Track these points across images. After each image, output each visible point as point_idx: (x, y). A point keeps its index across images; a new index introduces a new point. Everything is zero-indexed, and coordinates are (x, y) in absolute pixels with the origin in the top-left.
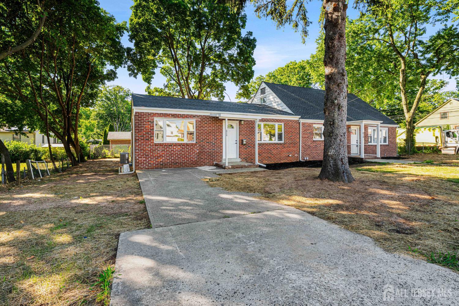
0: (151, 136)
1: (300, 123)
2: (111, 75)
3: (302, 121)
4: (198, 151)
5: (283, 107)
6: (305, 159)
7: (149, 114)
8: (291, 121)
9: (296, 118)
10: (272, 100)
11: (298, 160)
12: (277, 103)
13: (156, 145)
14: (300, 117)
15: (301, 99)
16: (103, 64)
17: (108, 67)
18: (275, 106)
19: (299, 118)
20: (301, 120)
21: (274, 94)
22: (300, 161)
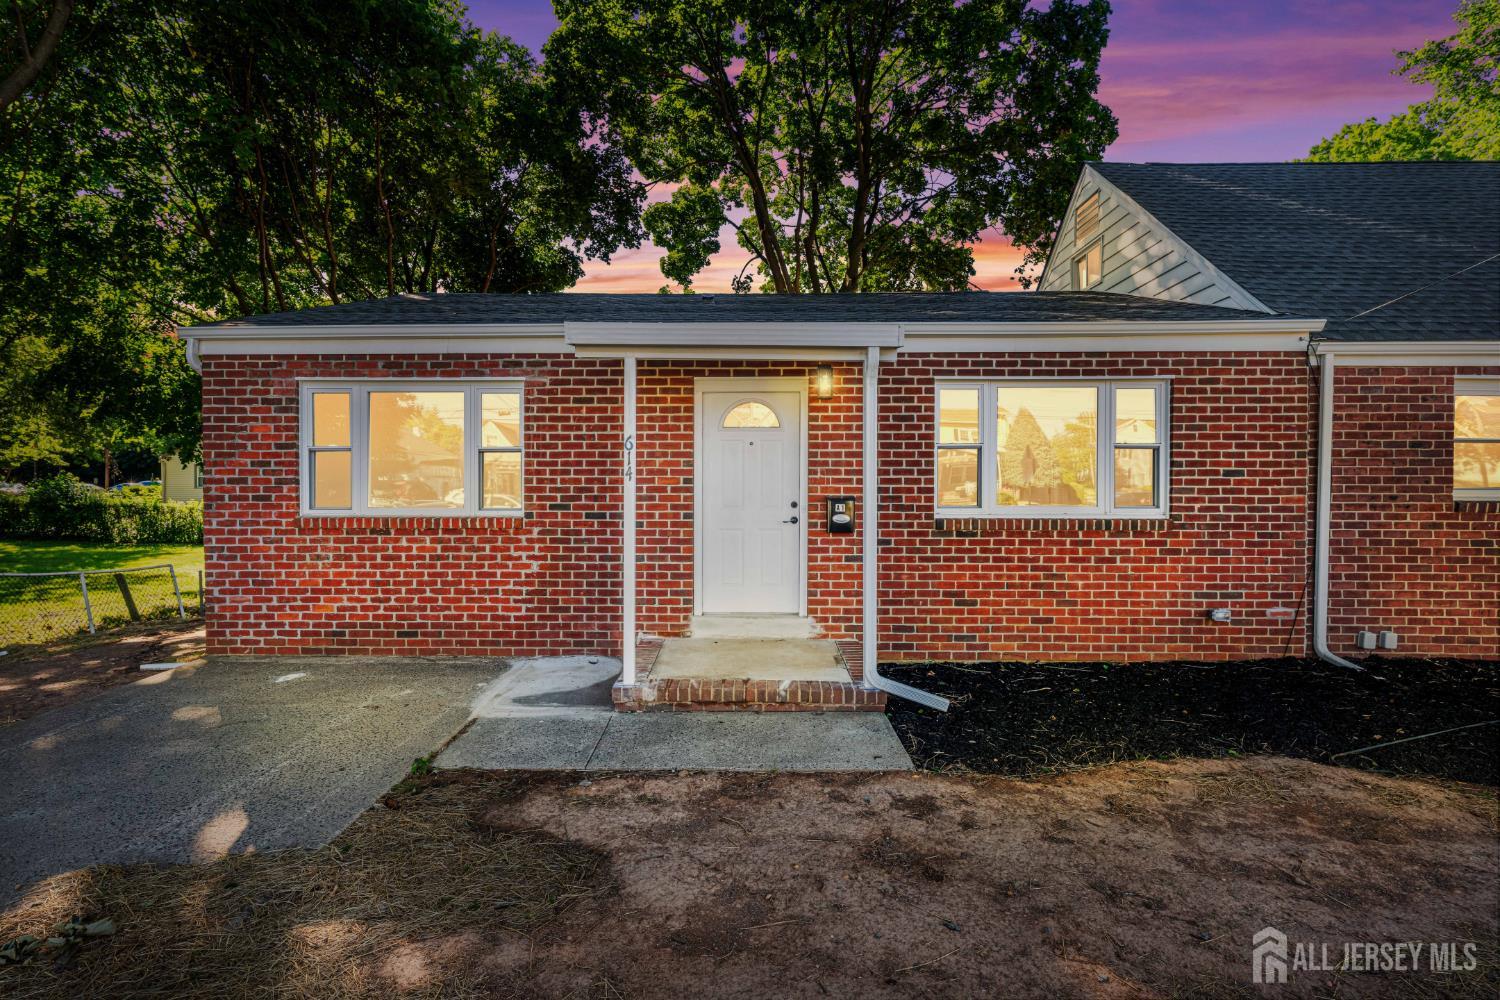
0: (279, 482)
1: (1317, 371)
3: (1336, 356)
4: (535, 567)
5: (1198, 282)
6: (1370, 641)
9: (1285, 336)
10: (1131, 252)
11: (1299, 650)
12: (1159, 267)
13: (311, 526)
14: (1319, 324)
15: (1350, 221)
18: (1148, 285)
19: (1314, 336)
20: (1323, 347)
21: (1145, 218)
22: (1315, 661)
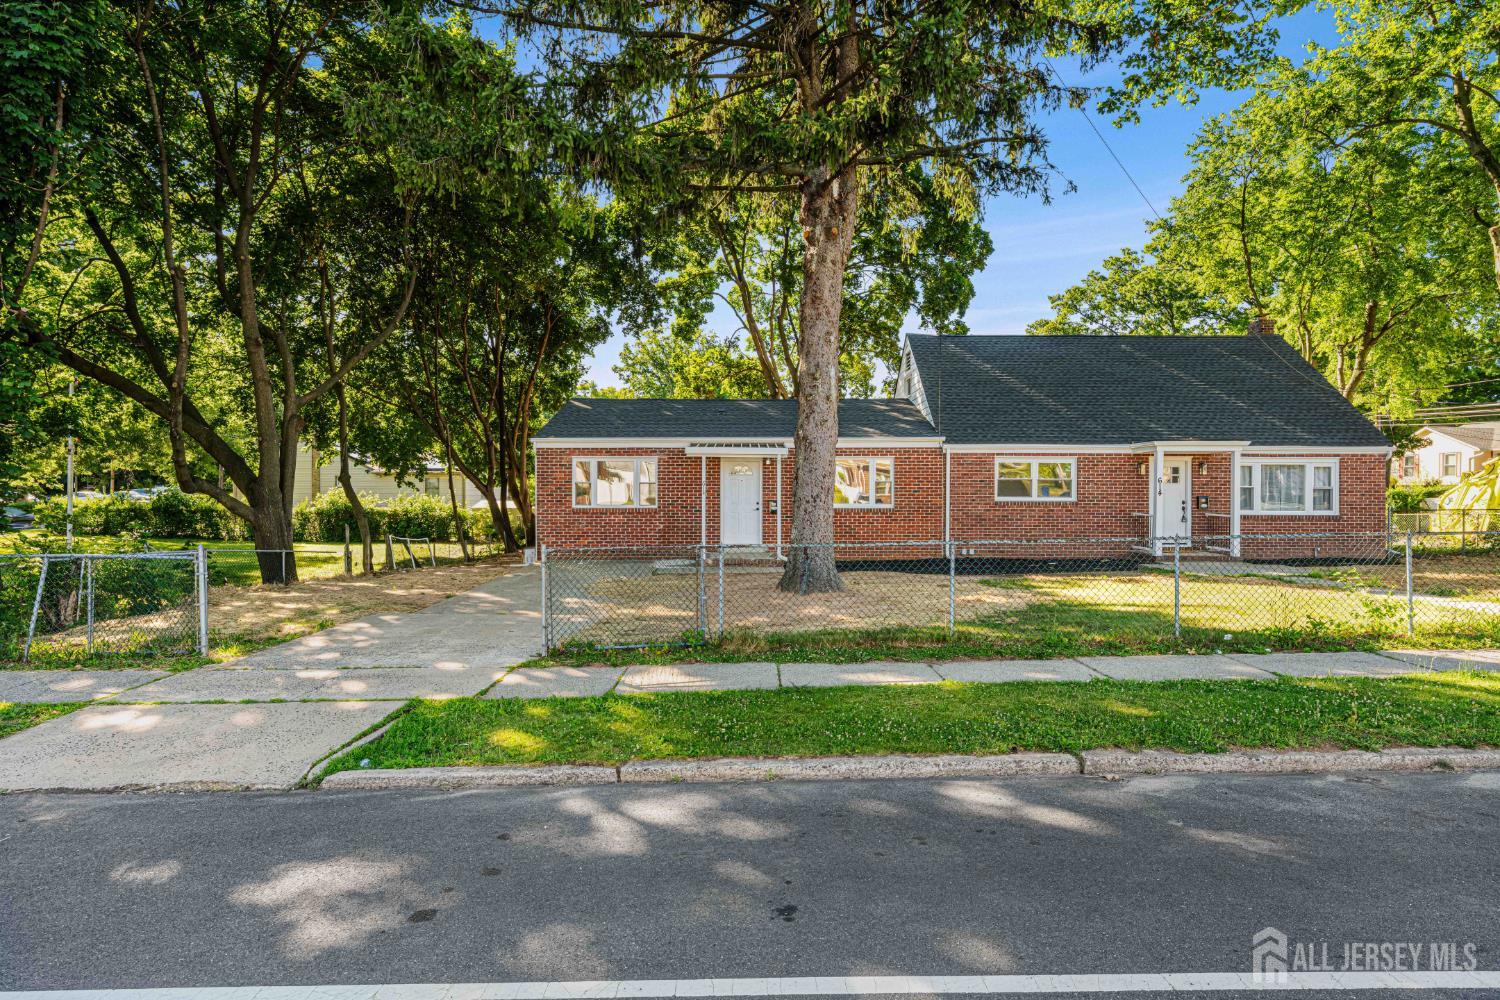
1: (945, 455)
2: (599, 329)
3: (951, 449)
4: (661, 527)
7: (563, 451)
8: (916, 451)
9: (933, 442)
11: (939, 556)
13: (576, 512)
14: (944, 438)
16: (581, 304)
17: (593, 311)
21: (918, 373)
